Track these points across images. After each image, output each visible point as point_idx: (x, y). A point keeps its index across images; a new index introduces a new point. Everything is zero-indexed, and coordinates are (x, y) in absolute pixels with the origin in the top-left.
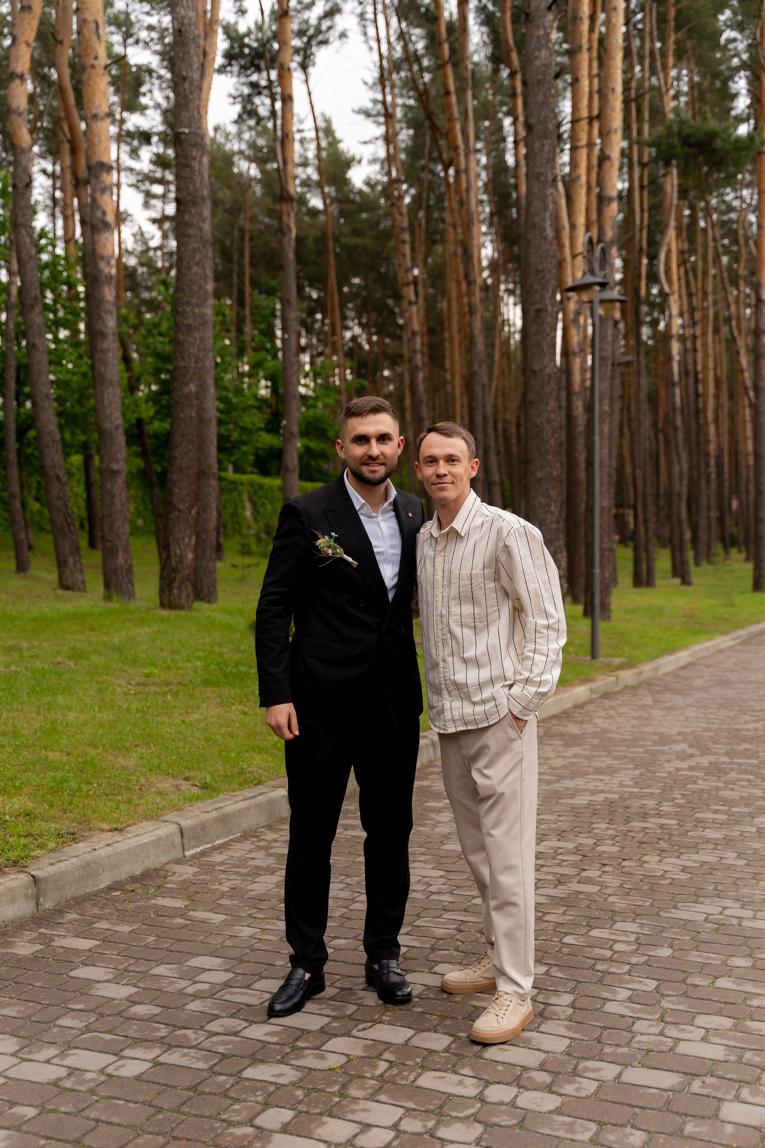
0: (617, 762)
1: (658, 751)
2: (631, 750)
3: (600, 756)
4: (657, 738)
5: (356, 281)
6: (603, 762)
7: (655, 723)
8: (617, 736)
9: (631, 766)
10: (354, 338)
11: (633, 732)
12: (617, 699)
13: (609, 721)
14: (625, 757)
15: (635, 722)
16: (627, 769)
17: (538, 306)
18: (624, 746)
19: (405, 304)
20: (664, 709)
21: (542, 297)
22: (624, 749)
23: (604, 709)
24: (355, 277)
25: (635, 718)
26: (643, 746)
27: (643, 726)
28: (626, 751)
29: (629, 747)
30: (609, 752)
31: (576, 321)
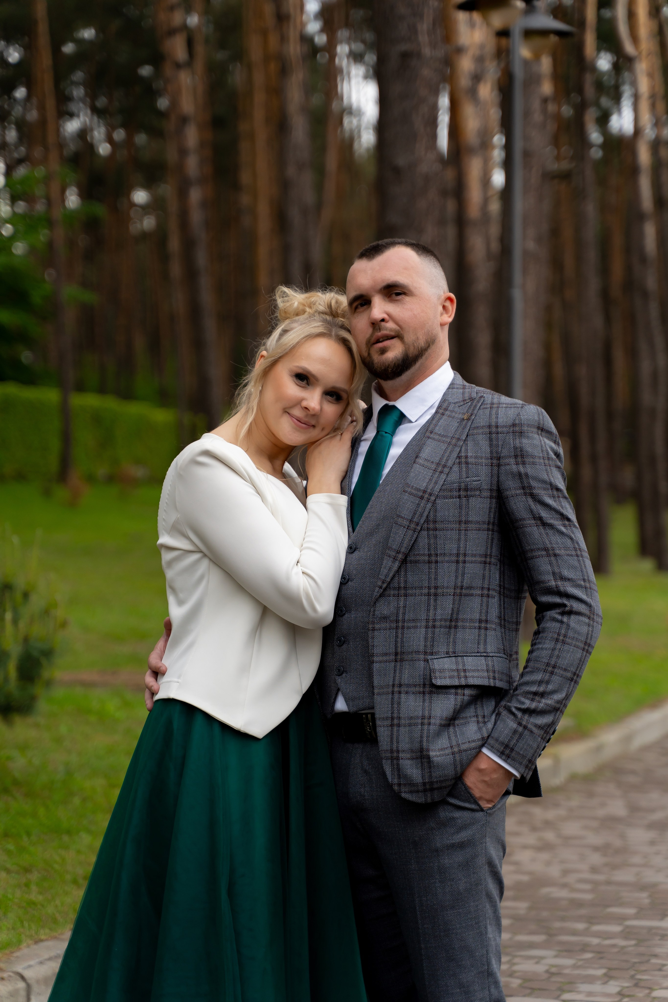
0: (568, 962)
1: (650, 929)
2: (596, 928)
3: (532, 946)
4: (644, 897)
5: (88, 34)
6: (539, 960)
7: (636, 859)
8: (563, 894)
9: (600, 972)
10: (83, 134)
11: (596, 883)
12: (556, 805)
13: (545, 856)
14: (585, 948)
15: (596, 859)
16: (591, 980)
17: (404, 47)
18: (579, 919)
19: (168, 70)
20: (651, 826)
21: (413, 30)
22: (580, 926)
23: (534, 829)
24: (86, 25)
25: (596, 849)
26: (621, 919)
27: (614, 867)
28: (586, 932)
29: (591, 920)
30: (551, 934)
31: (473, 92)
